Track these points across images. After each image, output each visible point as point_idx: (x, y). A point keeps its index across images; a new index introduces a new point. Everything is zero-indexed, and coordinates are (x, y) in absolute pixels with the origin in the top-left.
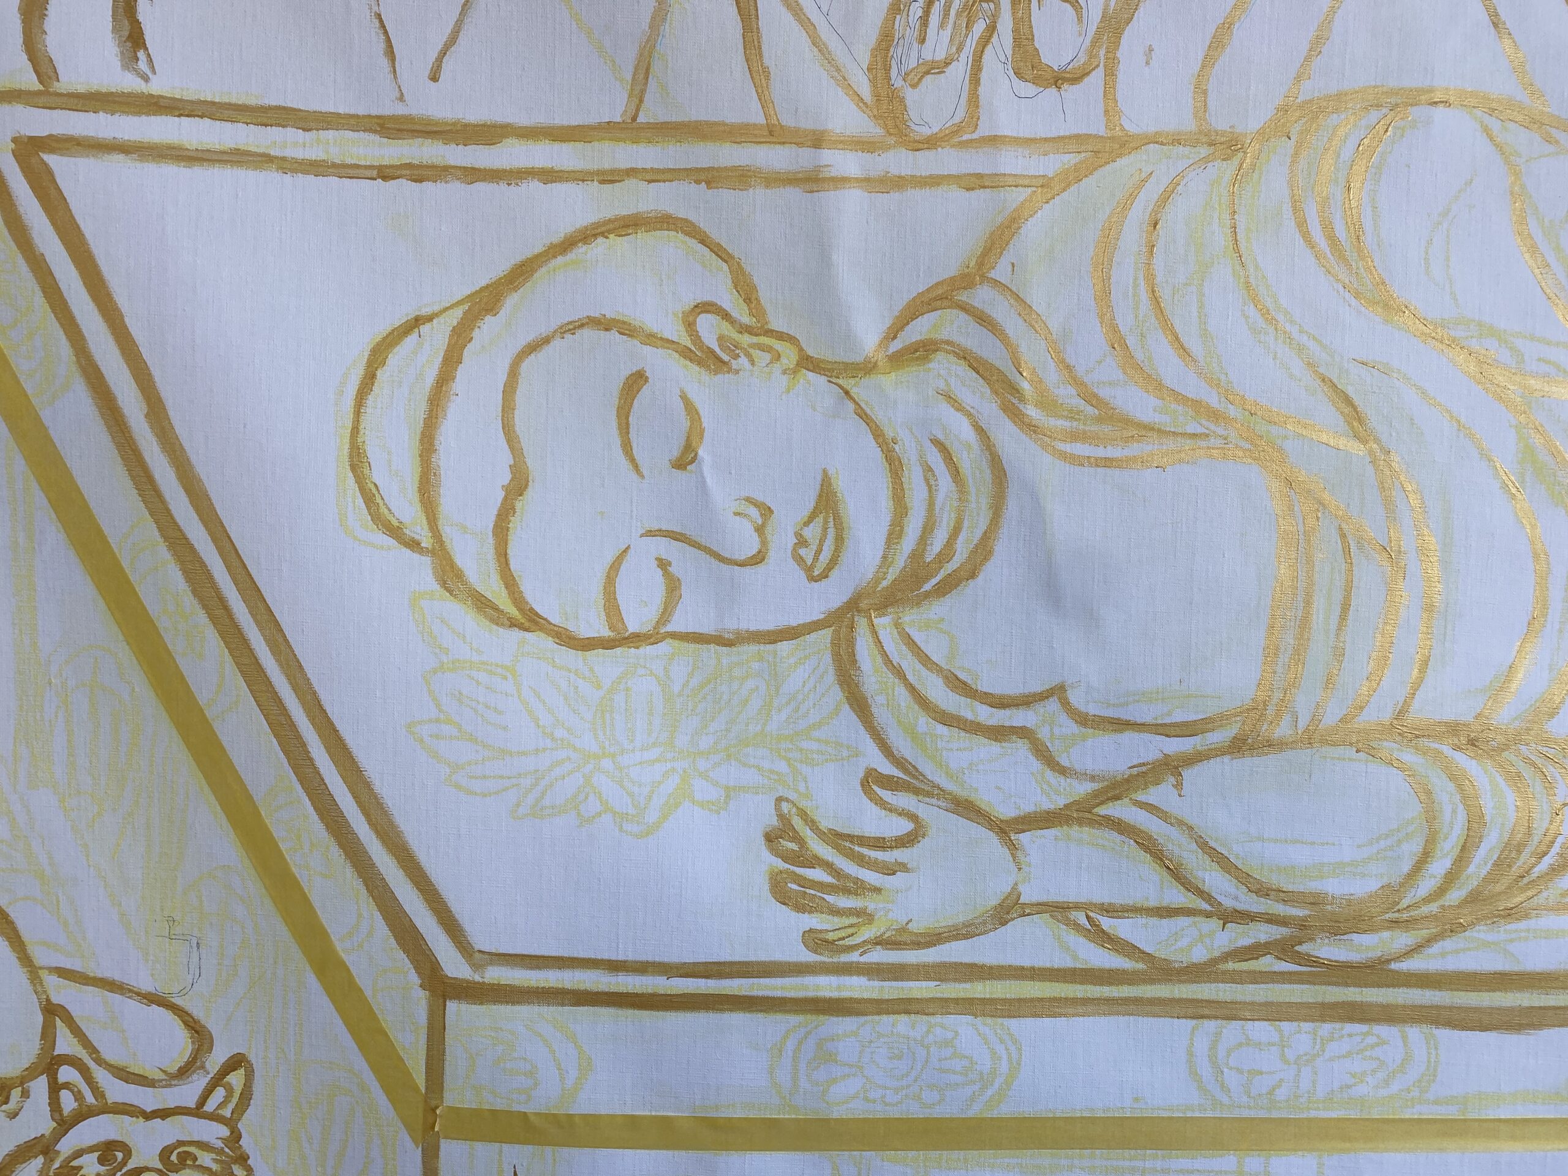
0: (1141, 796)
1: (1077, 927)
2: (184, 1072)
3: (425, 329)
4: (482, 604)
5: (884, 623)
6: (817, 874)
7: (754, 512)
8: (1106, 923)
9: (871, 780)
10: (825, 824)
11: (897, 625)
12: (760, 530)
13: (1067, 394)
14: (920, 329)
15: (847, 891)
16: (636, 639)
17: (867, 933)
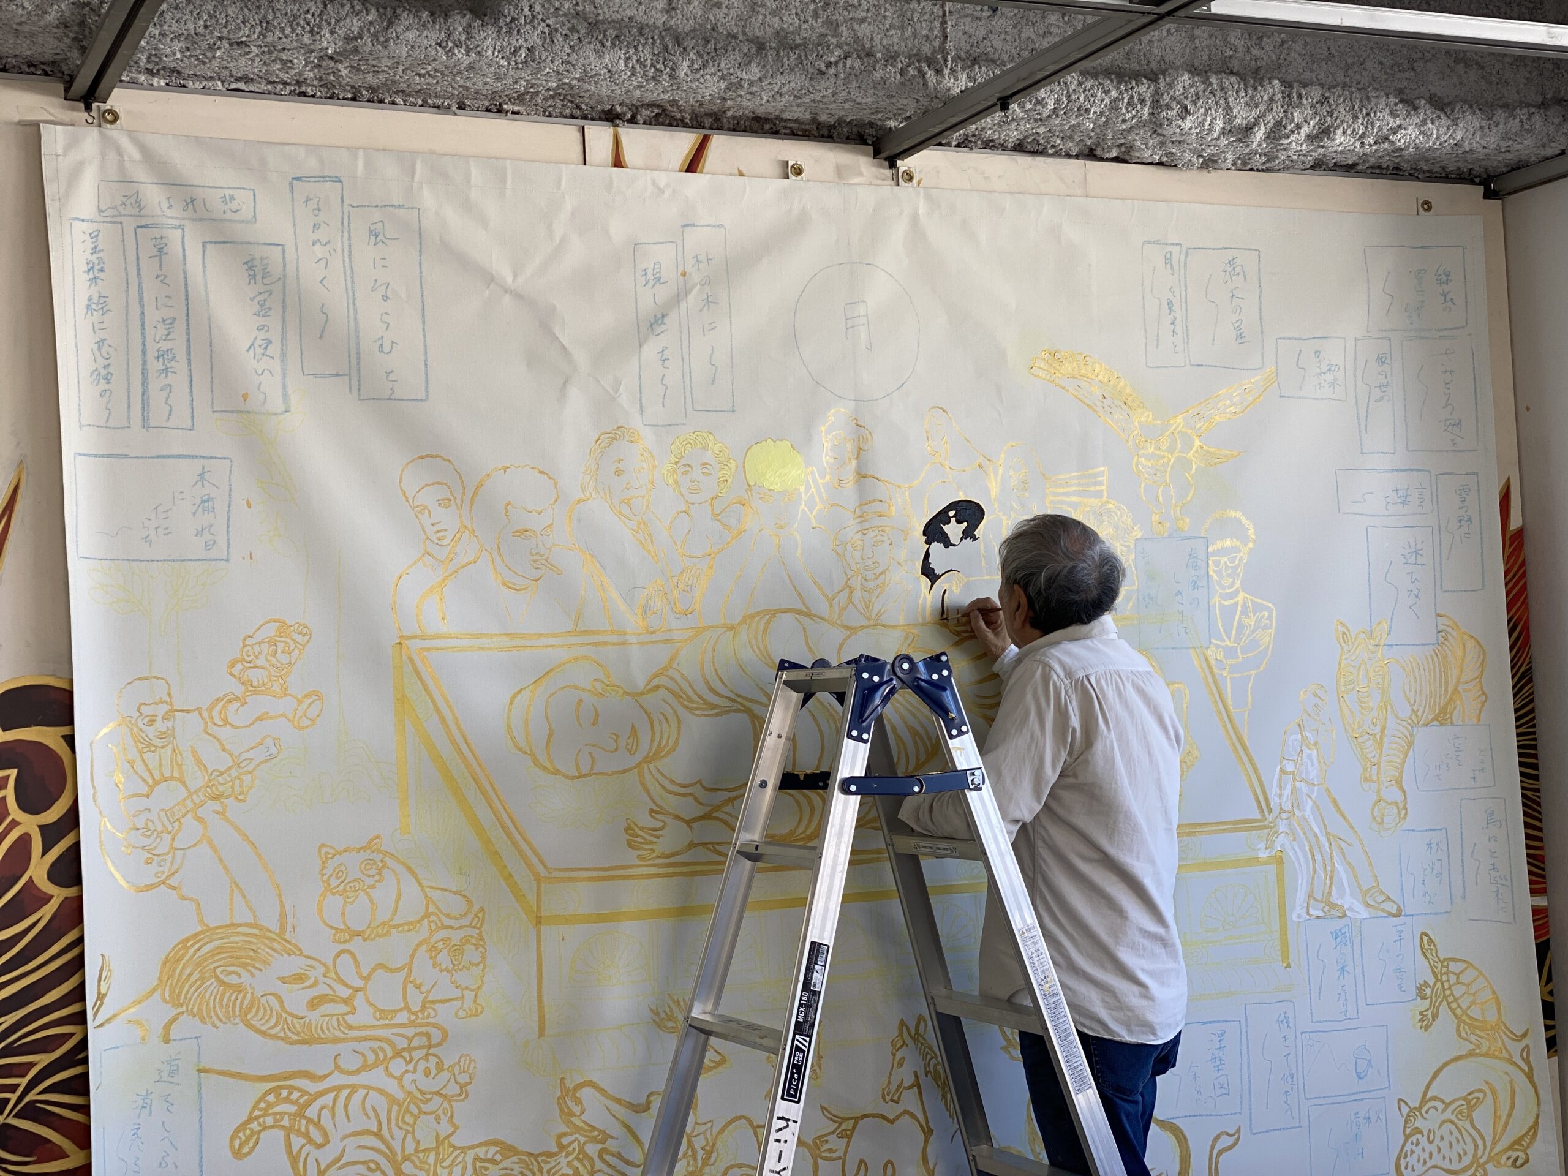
0: (723, 810)
1: (710, 850)
2: (466, 914)
3: (523, 692)
4: (545, 768)
5: (651, 765)
6: (639, 839)
7: (614, 737)
8: (717, 847)
9: (652, 811)
10: (640, 825)
11: (655, 766)
12: (616, 741)
13: (695, 698)
14: (656, 682)
15: (647, 844)
16: (585, 776)
17: (654, 855)
